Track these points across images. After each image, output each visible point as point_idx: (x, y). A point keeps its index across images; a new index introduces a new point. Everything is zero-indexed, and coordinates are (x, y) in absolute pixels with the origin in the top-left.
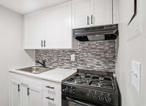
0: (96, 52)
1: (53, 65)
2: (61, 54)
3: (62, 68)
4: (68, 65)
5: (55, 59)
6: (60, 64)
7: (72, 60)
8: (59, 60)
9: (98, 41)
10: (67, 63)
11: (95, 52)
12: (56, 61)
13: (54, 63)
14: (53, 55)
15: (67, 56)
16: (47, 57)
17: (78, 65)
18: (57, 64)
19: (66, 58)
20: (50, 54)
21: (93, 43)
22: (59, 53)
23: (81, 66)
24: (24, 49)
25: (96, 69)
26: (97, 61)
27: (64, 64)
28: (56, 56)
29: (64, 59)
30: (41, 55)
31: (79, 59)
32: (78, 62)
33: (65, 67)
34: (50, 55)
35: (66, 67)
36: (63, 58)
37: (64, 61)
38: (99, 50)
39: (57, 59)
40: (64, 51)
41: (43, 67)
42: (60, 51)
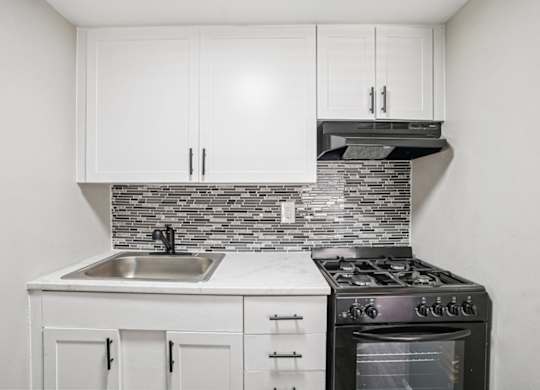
0: (363, 193)
1: (206, 242)
2: (239, 202)
3: (248, 250)
4: (268, 237)
5: (217, 222)
6: (236, 237)
7: (284, 220)
8: (232, 223)
9: (366, 163)
10: (266, 232)
11: (358, 194)
12: (220, 226)
13: (211, 237)
14: (206, 206)
15: (264, 209)
16: (180, 214)
17: (305, 234)
18: (225, 237)
19: (261, 215)
20: (191, 202)
21: (352, 166)
22: (232, 198)
23: (316, 237)
25: (361, 241)
26: (364, 219)
27: (255, 234)
28: (220, 209)
29: (255, 218)
30: (143, 205)
31: (309, 217)
32: (307, 226)
33: (259, 246)
34: (193, 206)
35: (263, 246)
36: (249, 215)
37: (255, 226)
38: (369, 189)
39: (225, 220)
40: (252, 189)
41: (167, 253)
42: (237, 190)
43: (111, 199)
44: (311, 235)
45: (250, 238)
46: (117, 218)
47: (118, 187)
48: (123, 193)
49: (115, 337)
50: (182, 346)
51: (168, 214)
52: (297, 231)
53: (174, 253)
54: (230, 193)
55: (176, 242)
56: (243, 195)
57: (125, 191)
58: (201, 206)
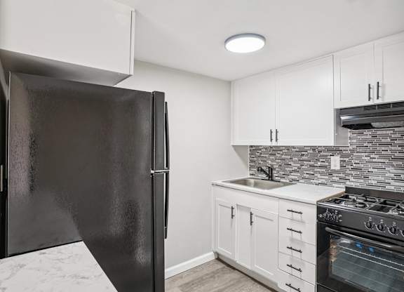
0: (395, 151)
1: (290, 177)
2: (307, 155)
3: (312, 183)
4: (323, 177)
5: (295, 166)
6: (305, 175)
7: (332, 168)
8: (303, 167)
9: (396, 129)
10: (322, 174)
11: (389, 152)
12: (296, 168)
13: (292, 174)
14: (289, 157)
15: (321, 160)
16: (277, 161)
17: (347, 178)
18: (299, 174)
19: (319, 163)
20: (282, 155)
21: (384, 132)
22: (303, 153)
23: (354, 180)
24: (232, 144)
25: (393, 188)
26: (395, 171)
27: (316, 175)
28: (296, 159)
29: (316, 165)
30: (262, 155)
31: (350, 167)
32: (348, 172)
33: (317, 182)
34: (283, 157)
35: (320, 182)
36: (312, 163)
37: (316, 170)
38: (400, 148)
39: (299, 165)
40: (314, 148)
41: (269, 180)
42: (306, 148)
43: (249, 152)
44: (352, 179)
45: (312, 176)
46: (251, 161)
47: (251, 146)
48: (254, 149)
49: (235, 207)
50: (257, 216)
51: (272, 161)
52: (341, 175)
53: (272, 180)
54: (301, 150)
55: (275, 175)
56: (309, 152)
57: (254, 148)
58: (287, 157)
